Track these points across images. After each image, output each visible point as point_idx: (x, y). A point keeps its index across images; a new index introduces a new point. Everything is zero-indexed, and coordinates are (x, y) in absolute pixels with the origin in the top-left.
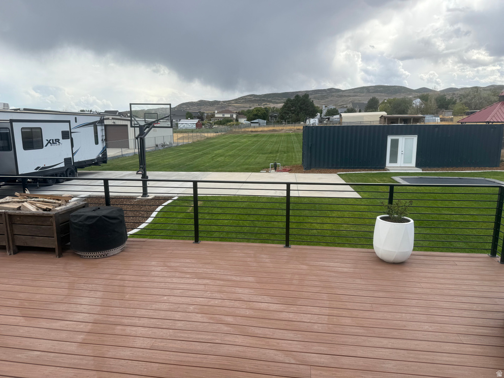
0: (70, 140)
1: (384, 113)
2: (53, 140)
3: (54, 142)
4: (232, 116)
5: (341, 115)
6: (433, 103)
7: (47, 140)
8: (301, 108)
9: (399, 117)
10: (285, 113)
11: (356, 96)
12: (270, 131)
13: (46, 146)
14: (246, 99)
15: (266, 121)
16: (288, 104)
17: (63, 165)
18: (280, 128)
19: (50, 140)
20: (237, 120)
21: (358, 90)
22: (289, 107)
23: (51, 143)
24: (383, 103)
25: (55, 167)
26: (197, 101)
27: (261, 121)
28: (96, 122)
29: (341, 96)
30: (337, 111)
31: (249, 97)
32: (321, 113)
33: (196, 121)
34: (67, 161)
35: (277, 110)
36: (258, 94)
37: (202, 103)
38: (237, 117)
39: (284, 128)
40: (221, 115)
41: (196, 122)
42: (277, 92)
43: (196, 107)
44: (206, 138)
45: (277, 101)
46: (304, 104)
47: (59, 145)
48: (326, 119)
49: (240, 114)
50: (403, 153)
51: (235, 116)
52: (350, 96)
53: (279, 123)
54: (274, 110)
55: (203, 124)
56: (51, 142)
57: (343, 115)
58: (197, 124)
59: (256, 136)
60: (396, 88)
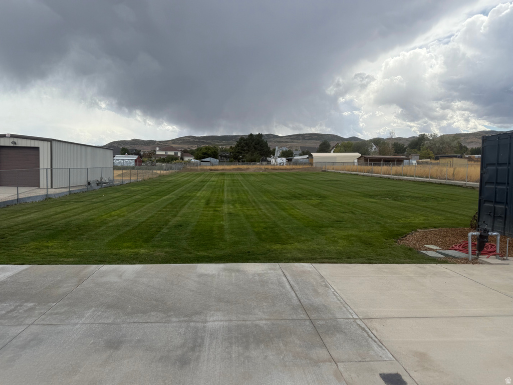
1: (358, 154)
4: (176, 154)
5: (311, 156)
6: (391, 147)
8: (255, 148)
10: (238, 152)
12: (234, 169)
15: (218, 160)
16: (241, 143)
20: (182, 159)
21: (294, 137)
22: (242, 147)
24: (337, 146)
26: (130, 140)
27: (212, 160)
29: (279, 142)
30: (292, 153)
31: (187, 138)
32: (274, 155)
33: (135, 157)
35: (226, 151)
36: (197, 136)
37: (136, 143)
38: (182, 155)
40: (163, 153)
41: (135, 159)
43: (129, 146)
44: (158, 175)
46: (258, 143)
49: (185, 152)
51: (179, 154)
52: (287, 142)
54: (223, 150)
55: (143, 162)
57: (314, 154)
58: (136, 160)
59: (222, 174)
60: (330, 136)
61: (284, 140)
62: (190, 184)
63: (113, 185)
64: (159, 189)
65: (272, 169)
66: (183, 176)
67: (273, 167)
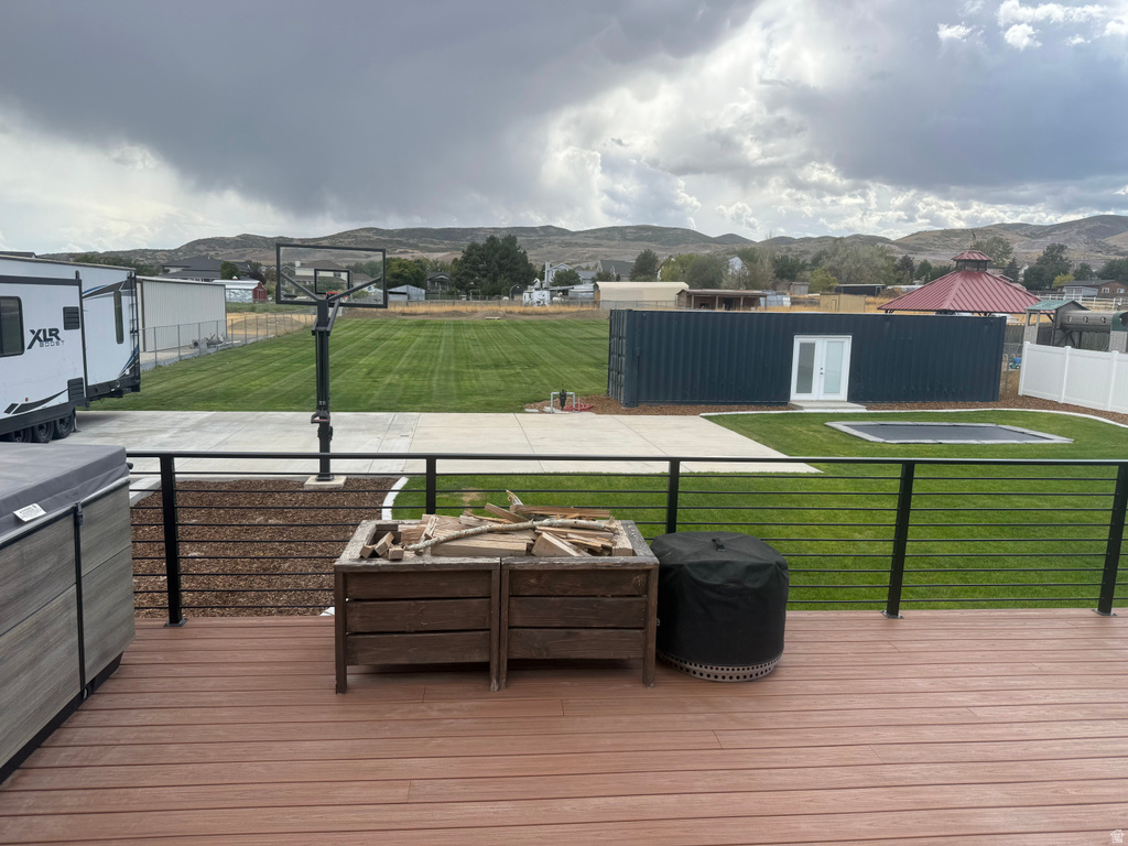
0: (80, 330)
1: (683, 285)
2: (45, 331)
3: (48, 337)
4: (337, 275)
5: (596, 286)
6: (766, 266)
7: (33, 332)
8: (500, 266)
9: (716, 294)
10: (466, 274)
11: (600, 245)
12: (447, 314)
13: (30, 347)
14: (356, 237)
15: (424, 291)
16: (471, 255)
17: (64, 399)
18: (470, 308)
19: (39, 331)
21: (603, 234)
22: (474, 263)
23: (40, 340)
24: (668, 263)
25: (48, 405)
26: (234, 236)
27: (412, 290)
28: (119, 285)
29: (569, 245)
30: (577, 277)
31: (364, 234)
32: (542, 278)
33: (253, 284)
34: (75, 386)
35: (443, 268)
37: (246, 241)
39: (479, 308)
40: (309, 273)
41: (253, 287)
42: (424, 227)
43: (232, 251)
44: (301, 326)
45: (431, 246)
46: (507, 256)
47: (58, 344)
48: (559, 291)
50: (823, 371)
51: (344, 276)
52: (586, 245)
53: (452, 295)
54: (439, 267)
55: (269, 293)
56: (41, 336)
57: (601, 285)
58: (255, 290)
59: (421, 325)
60: (679, 232)
61: (579, 241)
62: (356, 344)
63: (233, 346)
64: (305, 352)
65: (520, 313)
66: (346, 328)
67: (522, 309)
